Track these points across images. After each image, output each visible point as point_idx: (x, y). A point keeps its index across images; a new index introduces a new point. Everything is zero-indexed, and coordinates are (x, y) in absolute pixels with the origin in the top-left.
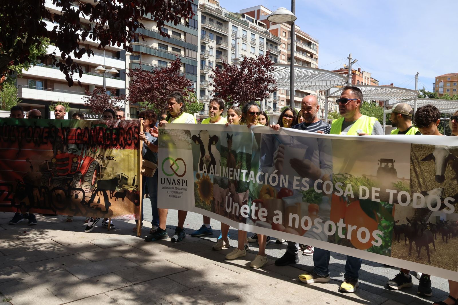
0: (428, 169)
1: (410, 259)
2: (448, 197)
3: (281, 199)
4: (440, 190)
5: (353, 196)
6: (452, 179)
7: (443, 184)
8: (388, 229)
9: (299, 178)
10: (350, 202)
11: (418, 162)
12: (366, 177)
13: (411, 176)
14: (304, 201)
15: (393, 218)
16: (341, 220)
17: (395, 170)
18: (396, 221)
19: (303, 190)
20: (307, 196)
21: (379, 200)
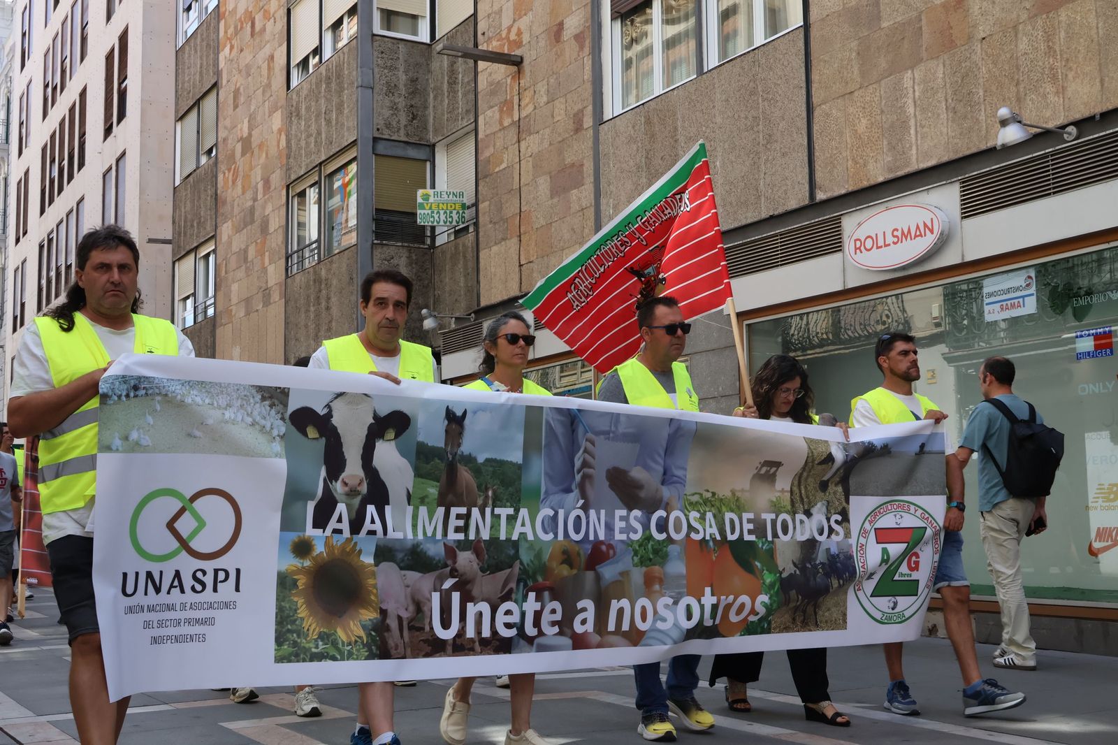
2: (835, 514)
3: (594, 570)
4: (824, 504)
5: (718, 538)
6: (837, 485)
7: (827, 494)
8: (774, 589)
9: (624, 512)
10: (716, 549)
12: (735, 495)
13: (792, 485)
14: (635, 565)
15: (776, 565)
16: (708, 590)
18: (781, 571)
19: (632, 541)
20: (641, 552)
21: (754, 536)
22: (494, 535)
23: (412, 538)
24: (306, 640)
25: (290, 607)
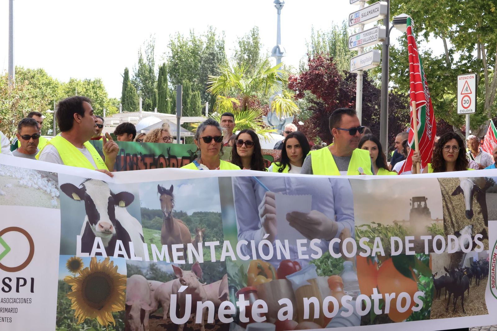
0: (459, 205)
1: (447, 315)
2: (477, 233)
3: (285, 278)
4: (470, 227)
5: (383, 254)
6: (479, 213)
8: (429, 287)
10: (380, 262)
11: (449, 197)
12: (397, 224)
13: (444, 215)
14: (319, 275)
15: (431, 271)
16: (375, 290)
17: (428, 210)
18: (434, 274)
20: (322, 266)
21: (414, 252)
22: (206, 259)
23: (149, 260)
24: (76, 324)
25: (66, 303)
